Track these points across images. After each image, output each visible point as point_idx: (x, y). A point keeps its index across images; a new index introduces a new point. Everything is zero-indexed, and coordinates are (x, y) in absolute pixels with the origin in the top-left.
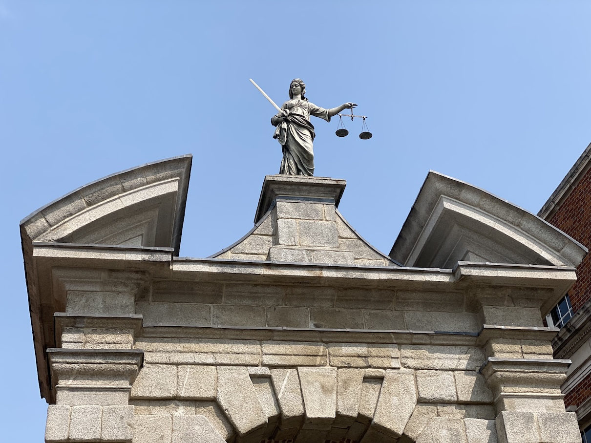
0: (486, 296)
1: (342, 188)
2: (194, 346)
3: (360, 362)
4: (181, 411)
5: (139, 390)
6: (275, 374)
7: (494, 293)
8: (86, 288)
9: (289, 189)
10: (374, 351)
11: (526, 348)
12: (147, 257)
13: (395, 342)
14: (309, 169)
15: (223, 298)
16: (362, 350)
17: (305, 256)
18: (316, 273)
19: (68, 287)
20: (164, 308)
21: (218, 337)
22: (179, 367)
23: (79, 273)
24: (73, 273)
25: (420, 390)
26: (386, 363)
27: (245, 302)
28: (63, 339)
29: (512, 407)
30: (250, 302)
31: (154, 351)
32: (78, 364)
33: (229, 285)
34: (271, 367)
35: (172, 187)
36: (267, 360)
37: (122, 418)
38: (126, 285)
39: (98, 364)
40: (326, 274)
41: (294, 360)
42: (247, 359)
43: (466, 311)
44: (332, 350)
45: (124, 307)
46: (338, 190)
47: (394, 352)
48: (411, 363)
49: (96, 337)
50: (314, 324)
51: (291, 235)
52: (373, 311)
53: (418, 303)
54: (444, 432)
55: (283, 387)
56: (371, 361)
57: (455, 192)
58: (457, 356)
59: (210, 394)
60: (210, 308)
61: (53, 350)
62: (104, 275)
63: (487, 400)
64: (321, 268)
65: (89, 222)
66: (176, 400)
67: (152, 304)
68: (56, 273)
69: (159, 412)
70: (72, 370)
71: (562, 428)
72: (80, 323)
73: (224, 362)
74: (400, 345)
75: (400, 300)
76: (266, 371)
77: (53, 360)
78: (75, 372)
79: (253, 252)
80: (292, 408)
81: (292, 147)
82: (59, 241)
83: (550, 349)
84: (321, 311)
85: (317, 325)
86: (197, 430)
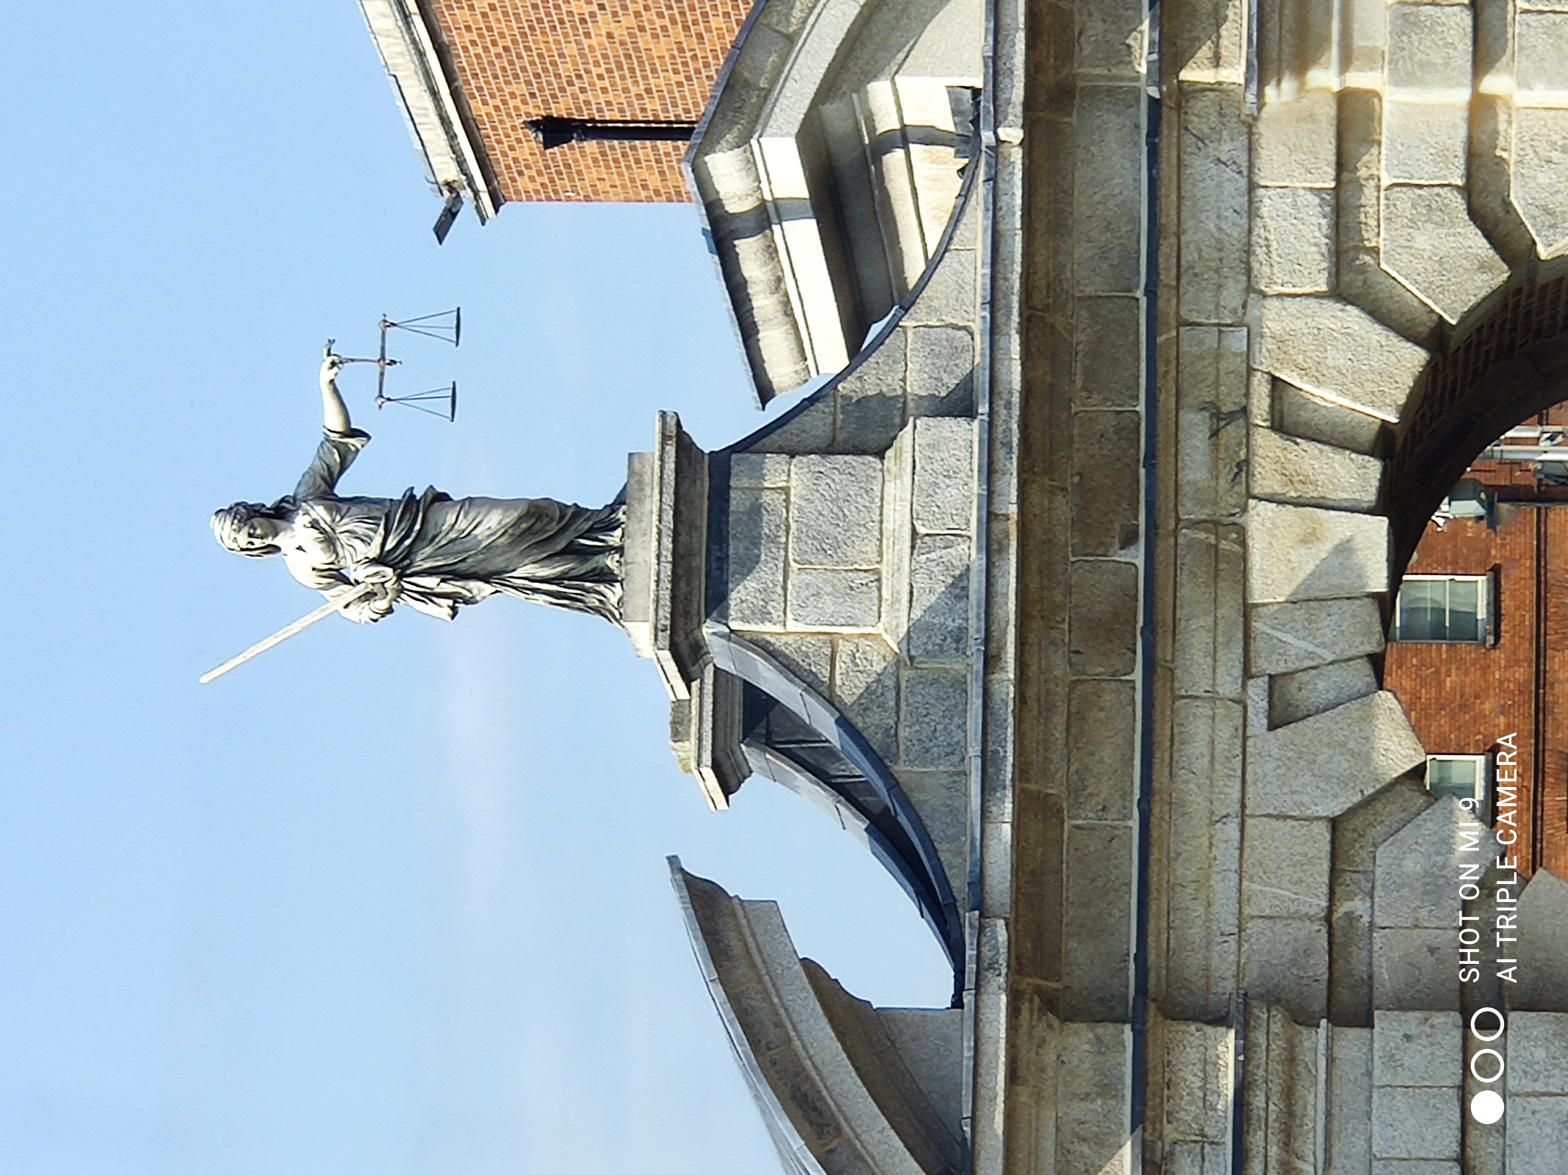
4: (1360, 906)
6: (1264, 665)
10: (1199, 393)
13: (1174, 333)
15: (1050, 791)
16: (1198, 425)
20: (1076, 950)
21: (1166, 807)
22: (1248, 910)
26: (1232, 364)
32: (1268, 1147)
34: (1247, 674)
36: (1228, 686)
38: (1042, 1043)
39: (1268, 1101)
41: (1232, 613)
44: (1199, 507)
45: (1103, 1049)
47: (1202, 339)
48: (1231, 296)
49: (1188, 1111)
50: (1122, 548)
52: (1079, 383)
53: (1056, 252)
55: (1303, 645)
56: (1228, 406)
59: (1322, 832)
60: (1078, 827)
64: (991, 516)
66: (1332, 917)
73: (1236, 795)
74: (1184, 323)
75: (1051, 301)
76: (1259, 688)
80: (1360, 629)
84: (1081, 524)
85: (1129, 540)
86: (1412, 865)
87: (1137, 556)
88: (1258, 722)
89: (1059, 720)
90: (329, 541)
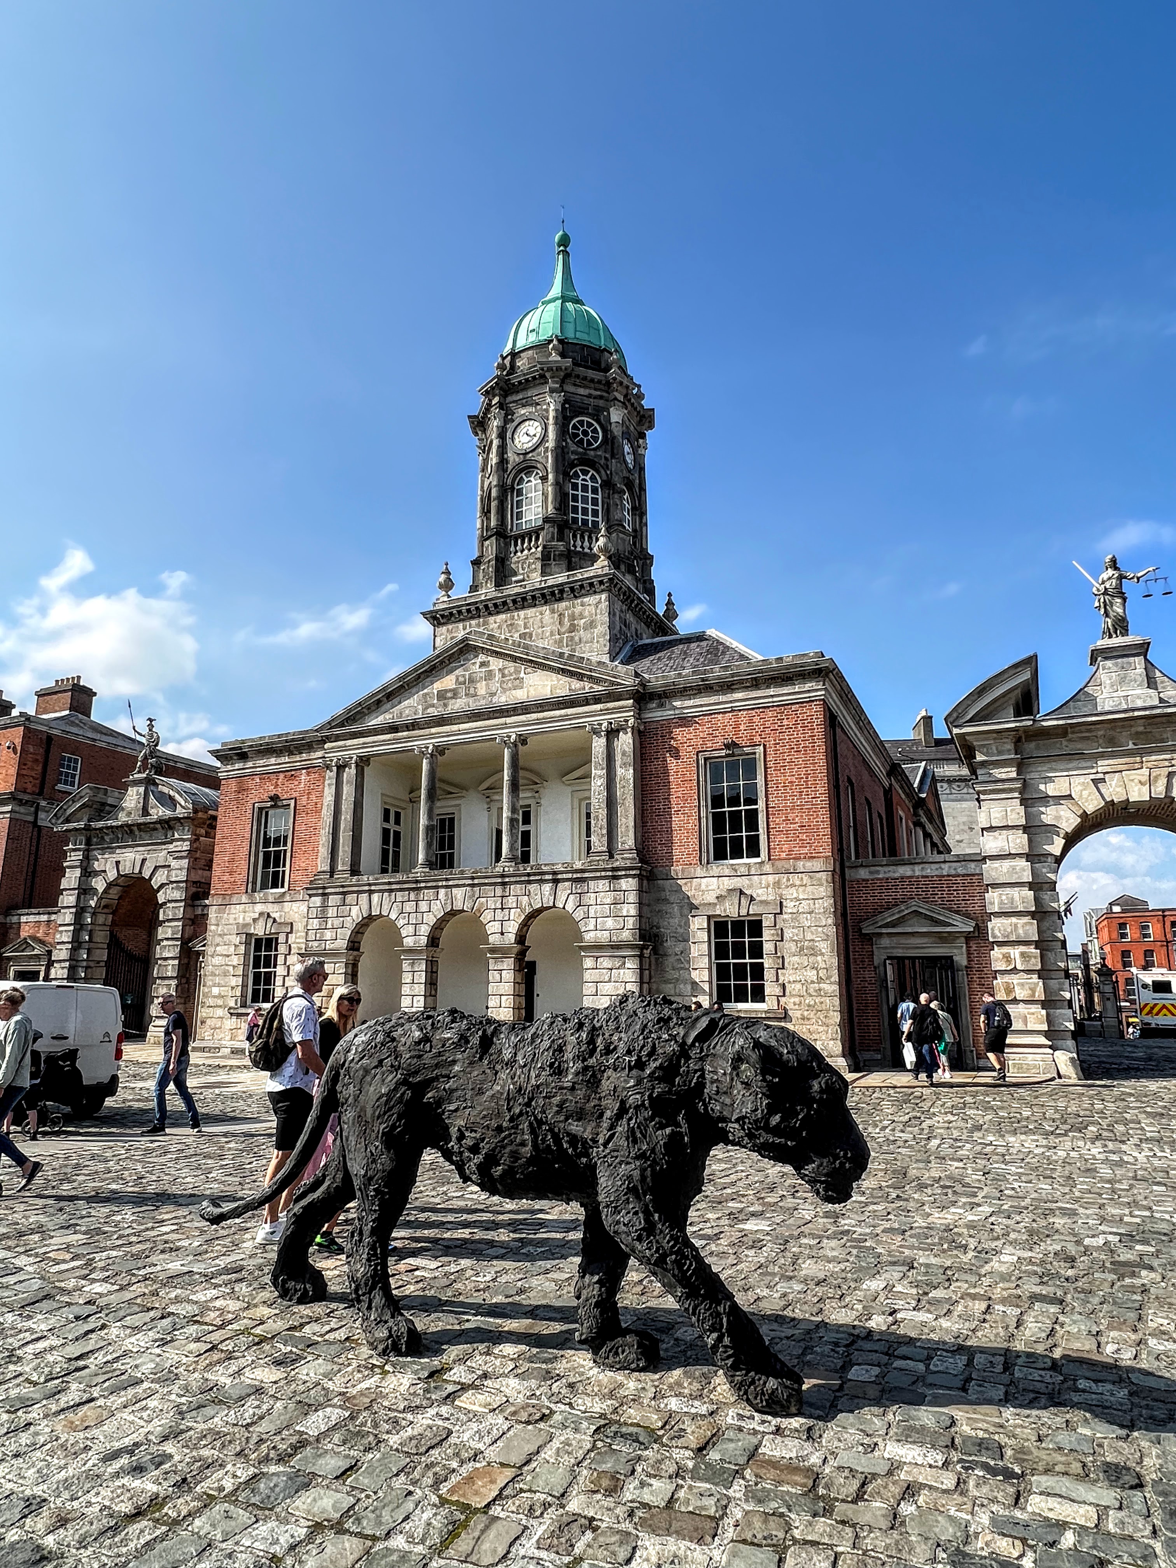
1: (1149, 644)
3: (1165, 764)
6: (1107, 777)
8: (985, 742)
9: (1109, 652)
12: (1017, 724)
15: (1069, 737)
16: (1167, 756)
17: (1122, 702)
18: (1131, 714)
20: (1033, 745)
21: (1069, 759)
22: (1046, 779)
23: (979, 738)
24: (976, 738)
31: (1031, 772)
32: (990, 787)
33: (1071, 730)
34: (1105, 773)
35: (1026, 675)
36: (1102, 769)
37: (1019, 814)
38: (1008, 741)
39: (1000, 786)
40: (1136, 714)
41: (1119, 768)
44: (1146, 758)
45: (1009, 752)
46: (1146, 646)
49: (996, 771)
51: (1112, 685)
55: (1113, 785)
59: (1067, 793)
60: (1061, 742)
62: (995, 736)
64: (1133, 710)
65: (980, 708)
66: (1048, 797)
67: (1025, 745)
68: (968, 738)
72: (986, 764)
73: (1074, 774)
76: (1101, 776)
77: (975, 786)
78: (988, 791)
80: (1120, 797)
81: (1110, 613)
82: (965, 722)
84: (1137, 733)
85: (1134, 744)
86: (1062, 813)
87: (1131, 746)
88: (1093, 777)
89: (1087, 734)
90: (1109, 578)
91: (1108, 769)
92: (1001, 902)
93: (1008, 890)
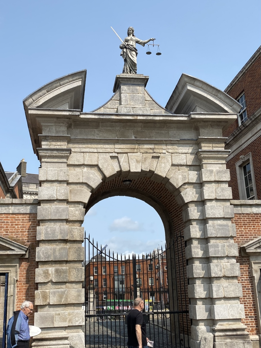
0: (201, 125)
1: (147, 79)
2: (89, 146)
3: (151, 151)
4: (85, 169)
5: (70, 162)
6: (119, 155)
7: (204, 123)
8: (49, 124)
9: (126, 81)
10: (156, 147)
11: (214, 145)
12: (70, 113)
13: (165, 143)
14: (135, 70)
15: (100, 127)
16: (152, 146)
17: (131, 110)
18: (135, 118)
19: (42, 124)
20: (78, 131)
21: (98, 142)
22: (84, 153)
23: (46, 119)
24: (44, 119)
25: (173, 161)
26: (161, 151)
27: (108, 128)
28: (42, 144)
29: (206, 167)
30: (110, 128)
31: (75, 148)
32: (49, 153)
33: (102, 122)
34: (118, 153)
35: (79, 83)
36: (116, 151)
37: (65, 173)
38: (63, 123)
39: (55, 153)
40: (139, 118)
41: (126, 151)
42: (109, 150)
43: (193, 130)
44: (141, 146)
45: (63, 131)
46: (146, 80)
47: (164, 147)
48: (170, 151)
49: (54, 143)
50: (134, 137)
51: (126, 100)
52: (157, 131)
53: (175, 128)
54: (180, 176)
55: (122, 161)
56: (155, 150)
57: (192, 82)
58: (188, 148)
59: (96, 163)
60: (95, 131)
61: (39, 148)
62: (55, 120)
63: (197, 164)
65: (48, 99)
66: (84, 165)
67: (73, 129)
68: (38, 119)
69: (78, 170)
70: (46, 155)
71: (223, 175)
72: (48, 138)
73: (101, 151)
74: (166, 144)
75: (168, 127)
76: (116, 155)
77: (39, 152)
78: (47, 156)
79: (111, 107)
80: (125, 168)
81: (128, 60)
82: (38, 107)
83: (224, 145)
84: (137, 131)
86: (91, 176)
88: (111, 155)
90: (130, 40)
91: (120, 151)
92: (47, 233)
93: (52, 225)
